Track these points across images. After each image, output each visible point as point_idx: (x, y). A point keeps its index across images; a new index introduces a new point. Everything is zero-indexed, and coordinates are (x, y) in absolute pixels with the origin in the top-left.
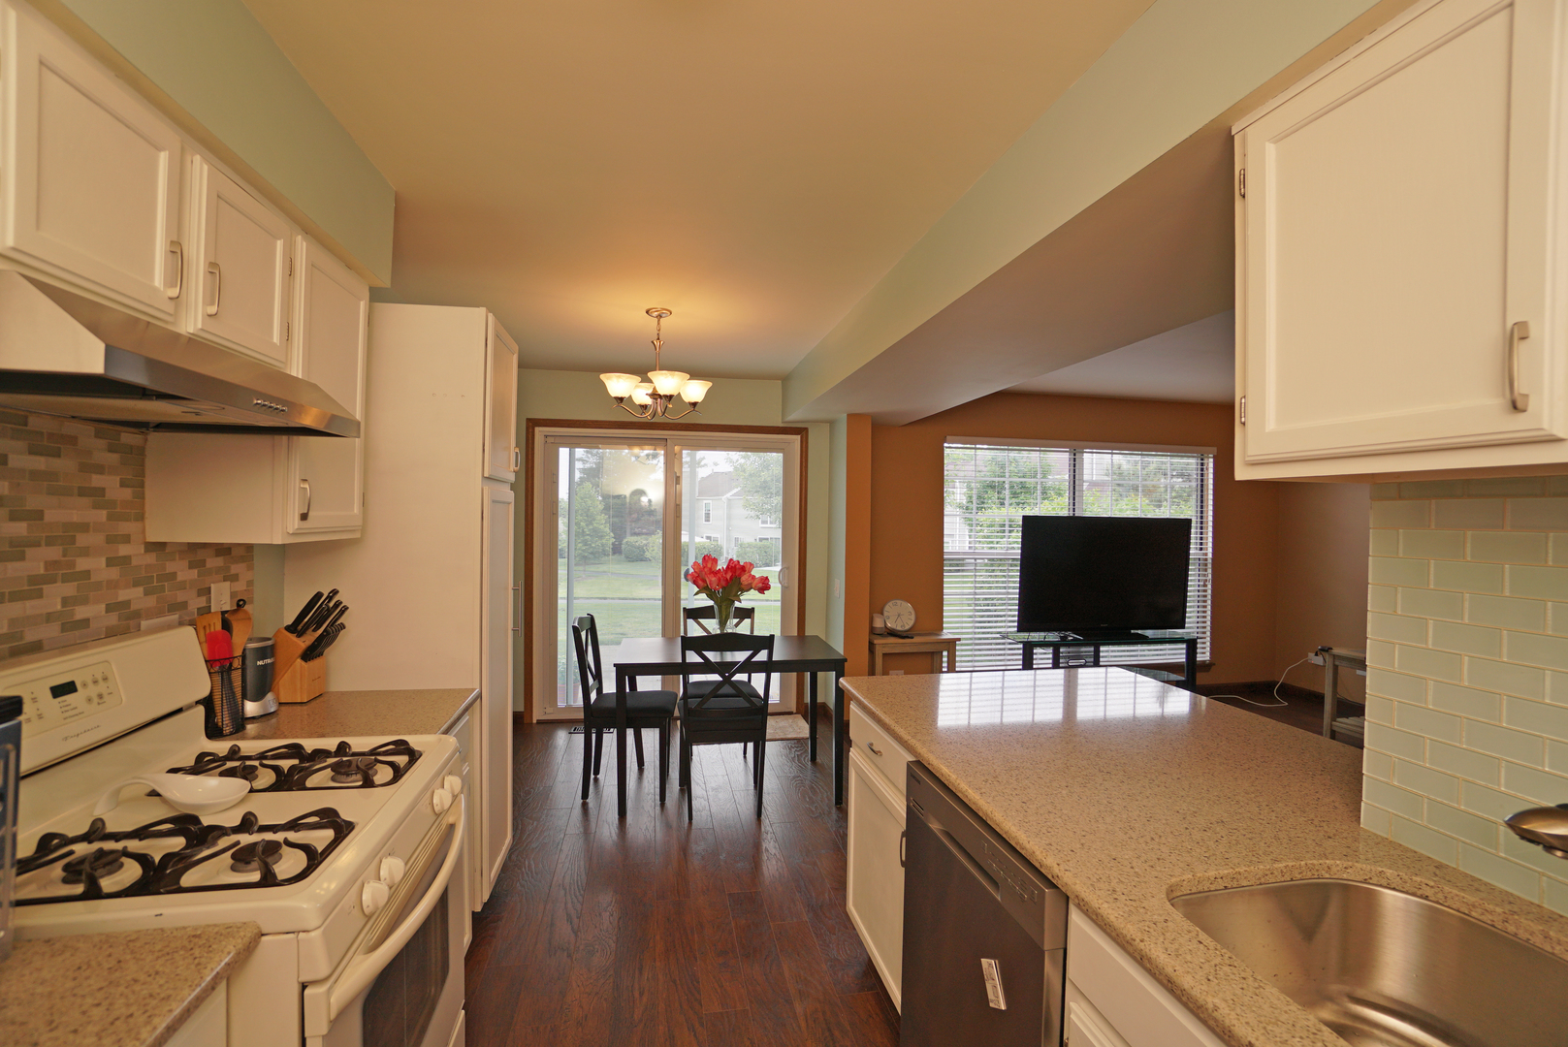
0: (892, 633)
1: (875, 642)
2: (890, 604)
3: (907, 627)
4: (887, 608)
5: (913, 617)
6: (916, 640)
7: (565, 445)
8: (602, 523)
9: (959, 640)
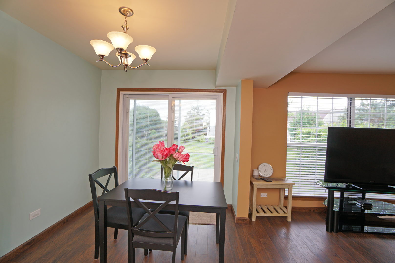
0: (261, 178)
1: (254, 183)
2: (262, 165)
3: (269, 176)
4: (260, 166)
5: (272, 171)
6: (274, 183)
7: (132, 98)
8: (189, 132)
9: (294, 184)
